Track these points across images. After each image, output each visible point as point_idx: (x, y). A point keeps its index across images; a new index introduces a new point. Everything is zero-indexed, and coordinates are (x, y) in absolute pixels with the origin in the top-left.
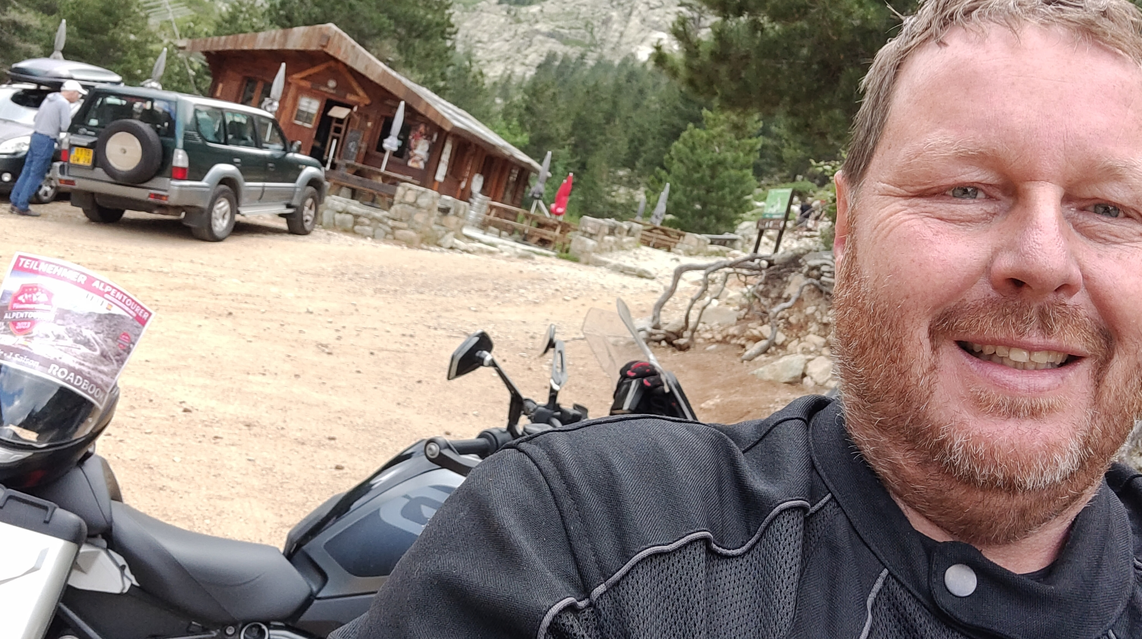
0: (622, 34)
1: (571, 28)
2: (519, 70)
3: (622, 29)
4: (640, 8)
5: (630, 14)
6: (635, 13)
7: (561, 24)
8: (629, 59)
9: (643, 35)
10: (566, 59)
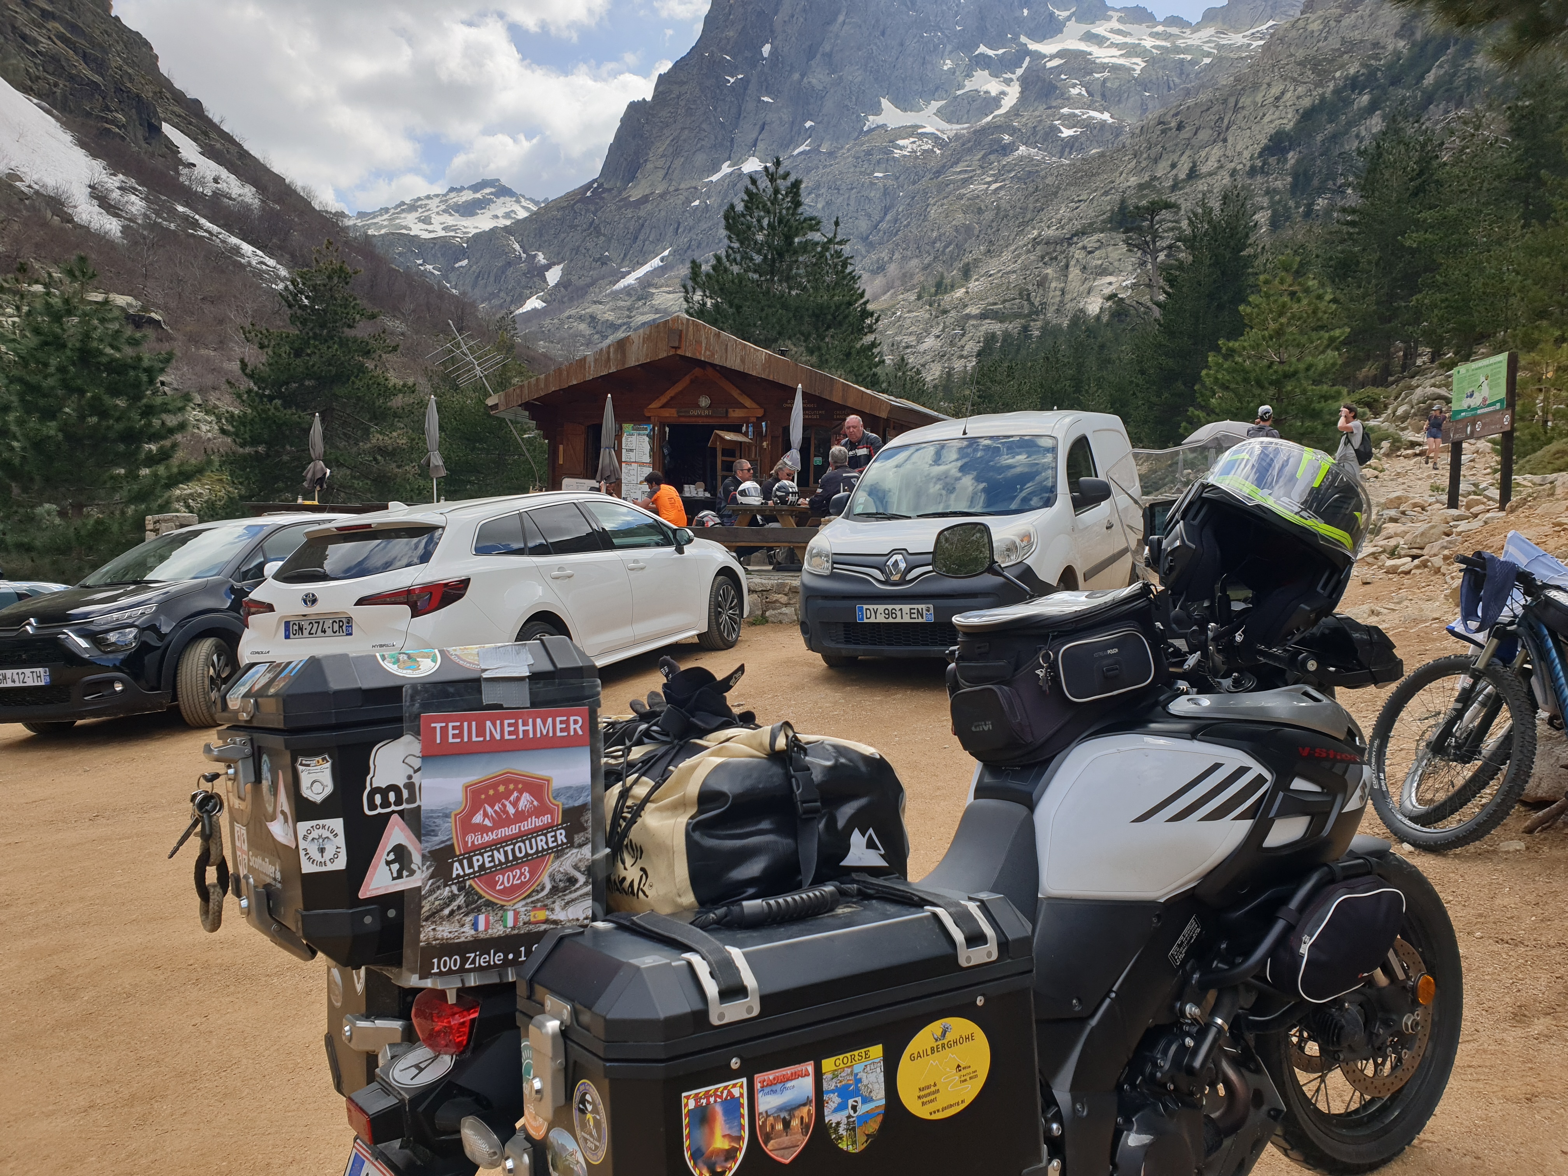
0: (1063, 292)
1: (1005, 301)
2: (958, 365)
3: (1063, 285)
4: (1076, 256)
5: (1067, 266)
6: (1073, 263)
7: (991, 300)
8: (1079, 318)
9: (1086, 286)
10: (1007, 335)
